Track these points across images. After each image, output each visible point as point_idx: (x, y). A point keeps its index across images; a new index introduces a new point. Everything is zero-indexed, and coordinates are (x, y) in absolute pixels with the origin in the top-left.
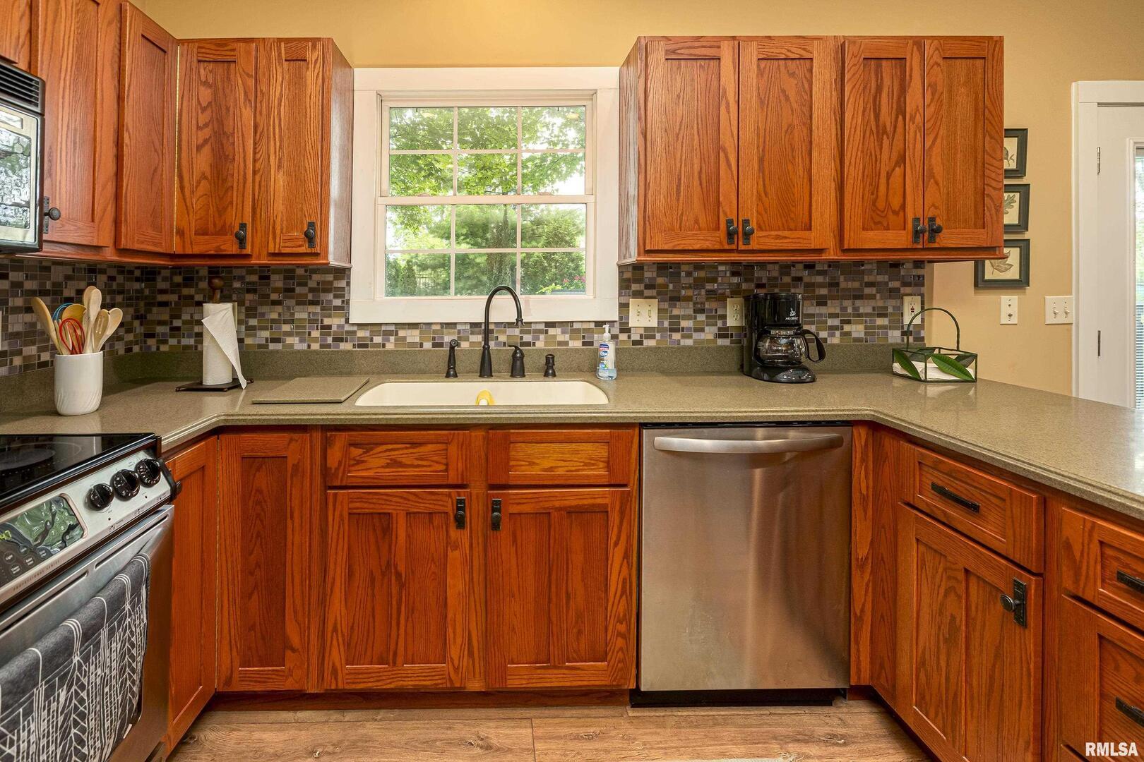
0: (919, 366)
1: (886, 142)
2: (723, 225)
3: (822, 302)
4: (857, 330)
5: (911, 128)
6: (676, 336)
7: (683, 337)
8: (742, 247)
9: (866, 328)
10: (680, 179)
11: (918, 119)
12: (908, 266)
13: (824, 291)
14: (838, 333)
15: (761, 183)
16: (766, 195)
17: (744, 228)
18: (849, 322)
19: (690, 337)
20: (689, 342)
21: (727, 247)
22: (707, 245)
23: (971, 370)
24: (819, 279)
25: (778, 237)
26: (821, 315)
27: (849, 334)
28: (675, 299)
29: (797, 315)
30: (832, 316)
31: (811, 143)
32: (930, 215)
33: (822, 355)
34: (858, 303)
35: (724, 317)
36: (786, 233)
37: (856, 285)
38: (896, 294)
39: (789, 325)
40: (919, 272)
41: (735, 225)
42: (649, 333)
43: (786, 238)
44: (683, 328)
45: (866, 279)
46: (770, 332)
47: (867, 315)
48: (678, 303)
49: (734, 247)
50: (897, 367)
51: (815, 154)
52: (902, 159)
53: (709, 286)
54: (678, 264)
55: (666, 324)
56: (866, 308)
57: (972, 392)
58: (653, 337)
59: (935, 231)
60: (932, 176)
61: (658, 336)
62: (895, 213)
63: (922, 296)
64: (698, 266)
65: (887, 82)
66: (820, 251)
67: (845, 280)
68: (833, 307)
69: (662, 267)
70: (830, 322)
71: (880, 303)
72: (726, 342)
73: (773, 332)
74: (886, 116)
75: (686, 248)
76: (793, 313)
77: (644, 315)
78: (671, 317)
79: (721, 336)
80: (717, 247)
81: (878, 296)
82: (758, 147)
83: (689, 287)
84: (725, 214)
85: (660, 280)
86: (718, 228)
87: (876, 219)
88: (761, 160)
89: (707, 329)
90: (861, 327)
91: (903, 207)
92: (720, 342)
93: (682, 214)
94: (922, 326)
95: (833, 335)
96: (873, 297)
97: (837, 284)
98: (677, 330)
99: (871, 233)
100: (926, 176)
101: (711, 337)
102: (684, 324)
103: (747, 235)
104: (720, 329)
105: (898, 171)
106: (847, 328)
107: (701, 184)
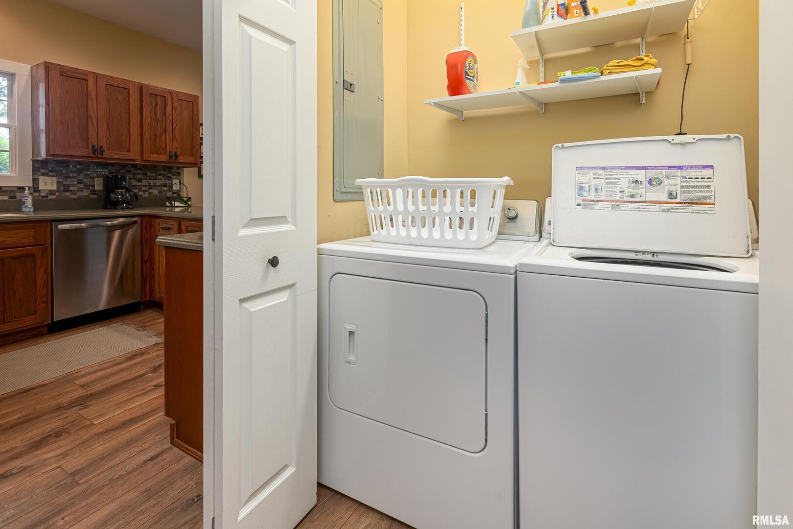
0: (173, 202)
1: (159, 124)
2: (90, 147)
3: (140, 180)
4: (155, 192)
5: (168, 121)
6: (68, 194)
7: (71, 194)
8: (99, 156)
9: (158, 191)
10: (68, 126)
11: (171, 118)
12: (175, 168)
13: (141, 177)
14: (147, 193)
15: (108, 132)
16: (111, 137)
17: (100, 149)
18: (152, 189)
19: (76, 194)
20: (75, 196)
21: (92, 156)
22: (82, 154)
23: (189, 203)
24: (139, 172)
25: (116, 154)
26: (139, 186)
27: (151, 193)
28: (66, 177)
29: (126, 184)
30: (144, 186)
31: (129, 120)
32: (175, 151)
33: (137, 199)
34: (155, 181)
35: (94, 186)
36: (120, 153)
37: (154, 175)
38: (170, 178)
39: (123, 188)
40: (179, 171)
41: (96, 148)
42: (52, 192)
43: (119, 154)
44: (71, 191)
45: (158, 172)
46: (115, 191)
47: (159, 186)
48: (68, 179)
49: (96, 156)
50: (168, 204)
51: (131, 124)
52: (165, 131)
53: (85, 172)
54: (68, 161)
55: (62, 188)
56: (158, 183)
57: (190, 210)
58: (55, 194)
59: (177, 156)
60: (176, 138)
61: (57, 194)
62: (163, 149)
63: (180, 180)
64: (79, 163)
65: (159, 103)
66: (134, 160)
67: (150, 173)
68: (145, 182)
69: (59, 163)
70: (144, 188)
71: (164, 182)
72: (95, 196)
73: (116, 191)
74: (159, 115)
75: (72, 155)
76: (124, 183)
77: (48, 184)
78: (64, 185)
79: (92, 194)
80: (88, 155)
81: (163, 179)
82: (106, 118)
83: (74, 172)
84: (91, 142)
85: (58, 169)
86: (88, 148)
87: (156, 151)
88: (108, 124)
89: (84, 191)
90: (157, 191)
91: (166, 147)
92: (92, 196)
93: (70, 141)
94: (180, 190)
95: (145, 193)
96: (161, 179)
97: (146, 174)
98: (68, 191)
99: (154, 156)
100: (173, 138)
101: (87, 194)
102: (72, 188)
103: (102, 152)
104: (91, 191)
105: (164, 135)
106: (151, 191)
107: (79, 129)
